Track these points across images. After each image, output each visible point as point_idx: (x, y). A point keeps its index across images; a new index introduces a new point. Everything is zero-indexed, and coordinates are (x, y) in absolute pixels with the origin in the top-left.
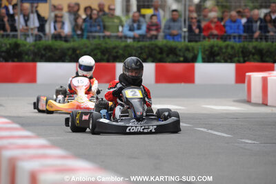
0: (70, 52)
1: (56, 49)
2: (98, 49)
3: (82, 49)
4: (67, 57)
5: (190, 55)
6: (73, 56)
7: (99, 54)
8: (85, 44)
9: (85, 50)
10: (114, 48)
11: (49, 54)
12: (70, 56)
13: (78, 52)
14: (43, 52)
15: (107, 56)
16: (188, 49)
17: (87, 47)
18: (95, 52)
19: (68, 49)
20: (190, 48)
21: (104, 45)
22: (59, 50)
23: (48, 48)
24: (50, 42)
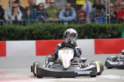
0: (28, 33)
1: (18, 31)
2: (48, 30)
3: (37, 30)
4: (26, 37)
5: (116, 33)
6: (30, 35)
7: (49, 34)
8: (38, 27)
9: (39, 31)
10: (60, 29)
11: (12, 34)
12: (28, 36)
13: (34, 32)
14: (8, 33)
15: (55, 35)
16: (114, 28)
17: (40, 29)
18: (46, 32)
19: (26, 31)
20: (116, 27)
21: (52, 27)
22: (19, 32)
23: (11, 30)
24: (12, 26)
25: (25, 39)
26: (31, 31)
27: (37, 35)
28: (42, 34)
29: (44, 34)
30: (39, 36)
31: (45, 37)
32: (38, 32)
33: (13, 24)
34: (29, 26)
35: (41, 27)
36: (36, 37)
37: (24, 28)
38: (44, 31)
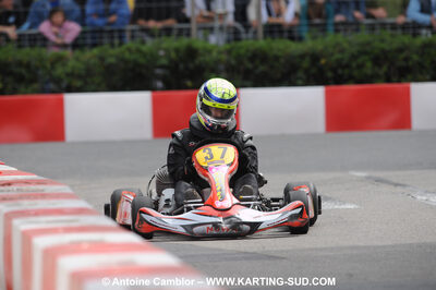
0: (306, 63)
1: (277, 58)
2: (365, 53)
3: (332, 54)
4: (300, 74)
6: (314, 71)
7: (369, 64)
8: (338, 44)
9: (338, 56)
10: (400, 50)
11: (262, 68)
12: (306, 71)
13: (323, 61)
14: (250, 66)
15: (385, 68)
17: (342, 51)
18: (360, 60)
19: (302, 56)
21: (378, 44)
22: (282, 61)
23: (258, 56)
24: (262, 43)
25: (300, 82)
26: (315, 57)
27: (334, 70)
28: (347, 66)
29: (354, 65)
30: (340, 71)
31: (356, 73)
32: (338, 61)
33: (265, 37)
34: (309, 44)
35: (345, 45)
36: (330, 74)
37: (294, 48)
38: (354, 57)
